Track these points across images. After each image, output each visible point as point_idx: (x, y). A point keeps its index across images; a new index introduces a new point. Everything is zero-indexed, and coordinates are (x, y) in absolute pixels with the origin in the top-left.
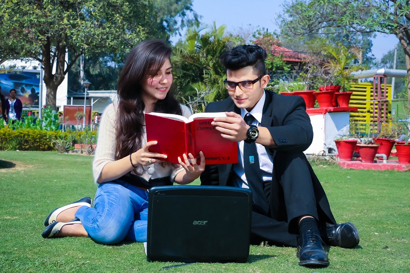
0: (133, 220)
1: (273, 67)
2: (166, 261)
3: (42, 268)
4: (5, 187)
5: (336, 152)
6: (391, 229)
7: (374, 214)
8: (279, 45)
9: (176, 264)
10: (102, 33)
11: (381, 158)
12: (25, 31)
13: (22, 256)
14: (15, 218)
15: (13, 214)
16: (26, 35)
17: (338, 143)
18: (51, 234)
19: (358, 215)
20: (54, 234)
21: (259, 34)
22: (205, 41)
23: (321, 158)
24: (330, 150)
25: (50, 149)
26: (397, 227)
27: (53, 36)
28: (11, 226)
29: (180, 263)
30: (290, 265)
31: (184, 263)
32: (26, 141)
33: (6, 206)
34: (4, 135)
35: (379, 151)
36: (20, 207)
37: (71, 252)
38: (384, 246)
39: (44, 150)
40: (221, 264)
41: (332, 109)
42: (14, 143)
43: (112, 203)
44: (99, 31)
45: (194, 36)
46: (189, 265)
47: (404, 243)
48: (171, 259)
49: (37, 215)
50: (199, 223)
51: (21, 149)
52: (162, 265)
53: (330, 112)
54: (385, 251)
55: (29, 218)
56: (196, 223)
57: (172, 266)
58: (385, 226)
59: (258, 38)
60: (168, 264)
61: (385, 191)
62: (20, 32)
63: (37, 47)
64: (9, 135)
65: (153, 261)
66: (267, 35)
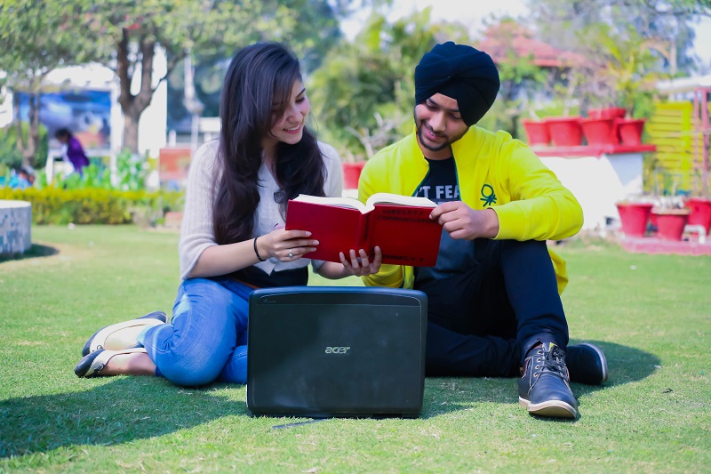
0: (234, 345)
1: (516, 75)
2: (280, 416)
3: (67, 429)
4: (30, 291)
5: (618, 224)
6: (684, 358)
7: (662, 333)
8: (528, 37)
9: (297, 420)
10: (218, 21)
11: (696, 234)
12: (85, 19)
13: (36, 409)
14: (37, 343)
15: (35, 337)
16: (86, 27)
17: (621, 208)
18: (91, 371)
19: (634, 333)
20: (96, 371)
21: (493, 18)
22: (399, 32)
23: (594, 234)
24: (609, 221)
25: (126, 222)
26: (697, 356)
27: (133, 27)
28: (27, 358)
29: (304, 420)
30: (494, 422)
31: (311, 419)
32: (86, 210)
33: (26, 323)
34: (48, 199)
35: (692, 220)
36: (49, 325)
37: (121, 402)
38: (665, 389)
39: (116, 223)
40: (375, 420)
41: (610, 147)
42: (65, 213)
43: (199, 316)
44: (212, 16)
45: (379, 25)
46: (320, 423)
47: (702, 383)
48: (290, 413)
49: (75, 338)
50: (336, 350)
51: (76, 222)
52: (274, 421)
53: (608, 154)
54: (665, 397)
55: (61, 342)
56: (330, 350)
57: (291, 424)
58: (675, 353)
59: (490, 26)
60: (284, 420)
61: (691, 292)
62: (76, 21)
63: (106, 45)
64: (57, 199)
65: (258, 417)
66: (507, 20)
